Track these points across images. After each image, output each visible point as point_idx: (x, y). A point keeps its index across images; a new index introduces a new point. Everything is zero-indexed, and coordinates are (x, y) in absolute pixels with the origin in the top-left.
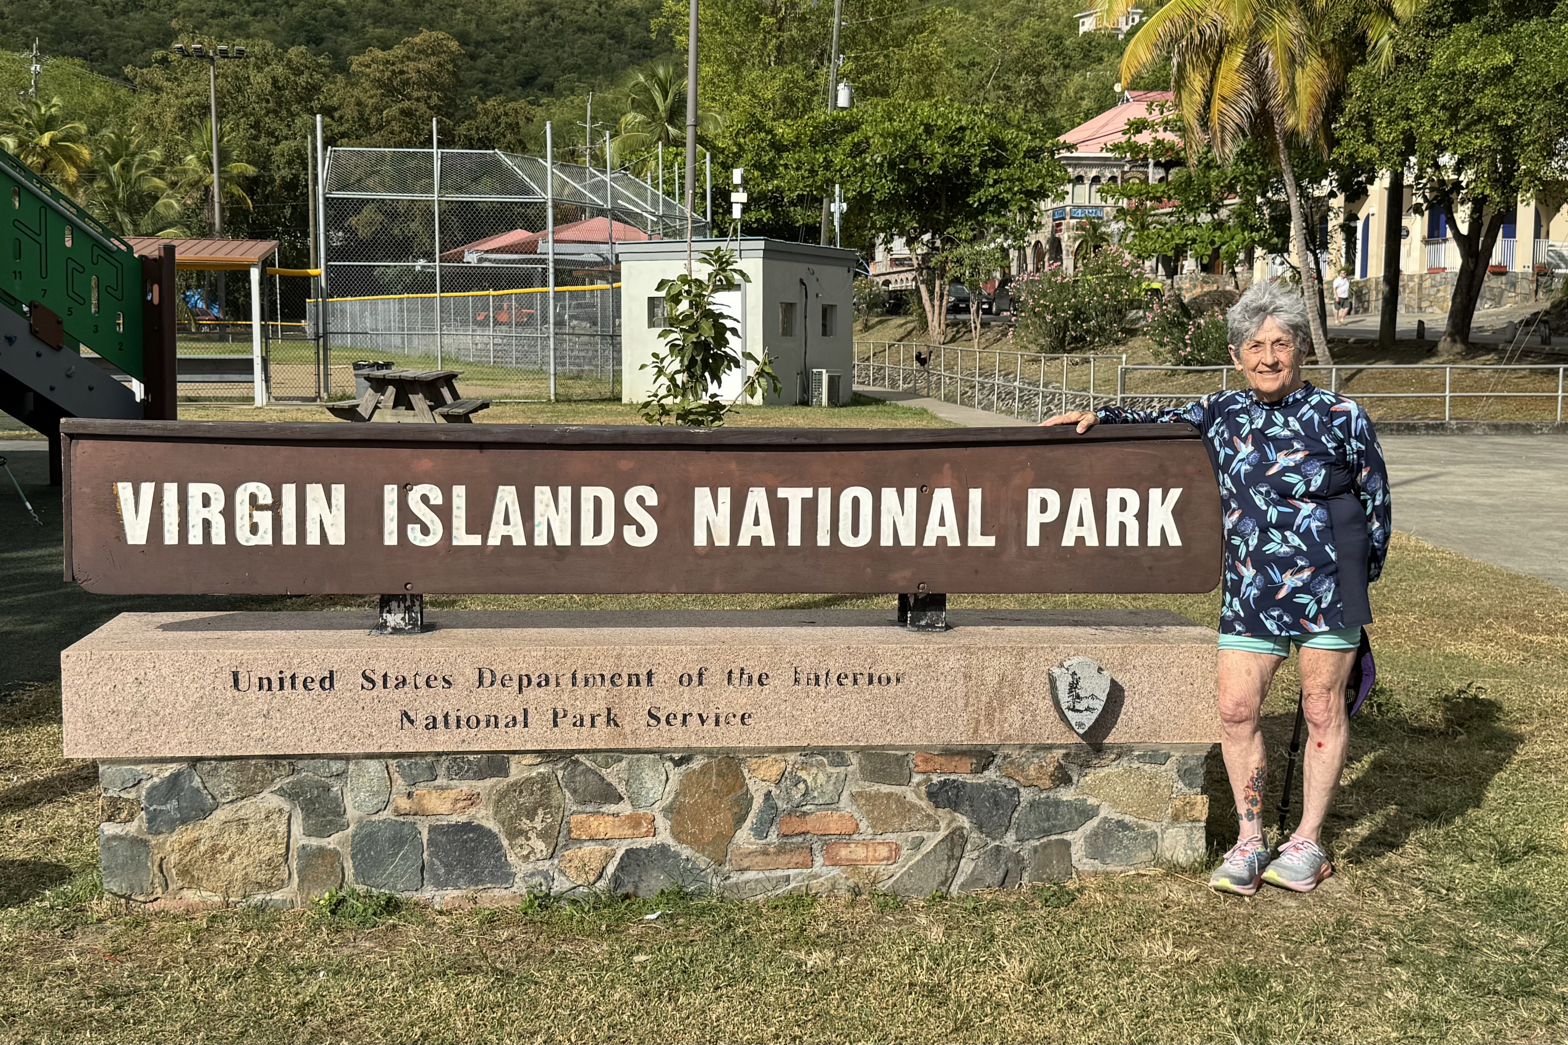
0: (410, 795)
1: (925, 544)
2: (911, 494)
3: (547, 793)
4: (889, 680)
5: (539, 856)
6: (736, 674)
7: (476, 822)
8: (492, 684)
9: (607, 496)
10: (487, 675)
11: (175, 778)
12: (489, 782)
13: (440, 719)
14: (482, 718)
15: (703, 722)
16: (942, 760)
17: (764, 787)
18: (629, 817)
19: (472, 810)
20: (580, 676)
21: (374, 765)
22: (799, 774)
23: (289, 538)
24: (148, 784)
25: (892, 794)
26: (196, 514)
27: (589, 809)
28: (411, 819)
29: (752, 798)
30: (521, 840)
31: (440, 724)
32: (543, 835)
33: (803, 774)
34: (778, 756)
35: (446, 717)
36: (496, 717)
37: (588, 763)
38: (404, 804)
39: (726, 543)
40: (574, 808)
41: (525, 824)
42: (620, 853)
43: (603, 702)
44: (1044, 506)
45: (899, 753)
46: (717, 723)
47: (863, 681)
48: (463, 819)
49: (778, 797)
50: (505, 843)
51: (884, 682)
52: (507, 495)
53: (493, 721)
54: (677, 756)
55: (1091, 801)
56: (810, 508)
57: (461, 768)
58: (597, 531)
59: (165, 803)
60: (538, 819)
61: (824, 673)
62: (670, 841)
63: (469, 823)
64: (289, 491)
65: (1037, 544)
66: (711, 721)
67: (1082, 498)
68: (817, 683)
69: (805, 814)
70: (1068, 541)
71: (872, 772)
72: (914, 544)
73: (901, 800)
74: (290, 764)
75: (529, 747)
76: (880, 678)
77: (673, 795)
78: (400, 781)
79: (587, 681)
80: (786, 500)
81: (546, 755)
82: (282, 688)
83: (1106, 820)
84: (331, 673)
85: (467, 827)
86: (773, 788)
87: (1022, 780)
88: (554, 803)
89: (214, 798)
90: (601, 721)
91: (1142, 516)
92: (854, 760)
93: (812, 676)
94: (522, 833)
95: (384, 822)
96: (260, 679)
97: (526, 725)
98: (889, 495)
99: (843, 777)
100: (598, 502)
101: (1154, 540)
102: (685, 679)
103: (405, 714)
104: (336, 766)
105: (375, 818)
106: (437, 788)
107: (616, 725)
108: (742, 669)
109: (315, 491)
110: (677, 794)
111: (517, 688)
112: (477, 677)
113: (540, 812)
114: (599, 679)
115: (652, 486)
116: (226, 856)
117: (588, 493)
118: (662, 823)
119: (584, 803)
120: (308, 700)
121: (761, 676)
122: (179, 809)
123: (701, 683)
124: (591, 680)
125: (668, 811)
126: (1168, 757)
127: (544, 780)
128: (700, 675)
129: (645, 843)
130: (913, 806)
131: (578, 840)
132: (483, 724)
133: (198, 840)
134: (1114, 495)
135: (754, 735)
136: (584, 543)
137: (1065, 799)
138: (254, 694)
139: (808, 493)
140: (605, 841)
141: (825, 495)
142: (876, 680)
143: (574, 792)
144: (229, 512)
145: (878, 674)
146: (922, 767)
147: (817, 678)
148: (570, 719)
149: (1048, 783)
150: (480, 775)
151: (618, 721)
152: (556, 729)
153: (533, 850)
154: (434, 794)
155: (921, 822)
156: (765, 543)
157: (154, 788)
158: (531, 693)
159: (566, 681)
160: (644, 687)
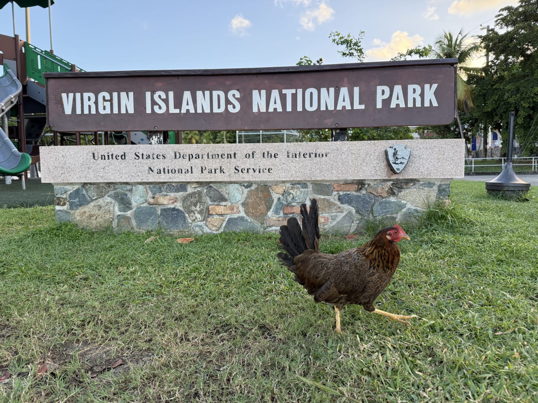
0: (154, 198)
1: (338, 109)
2: (332, 90)
3: (200, 197)
4: (323, 155)
5: (198, 220)
6: (266, 154)
7: (177, 208)
8: (180, 157)
9: (222, 94)
10: (178, 154)
11: (77, 191)
12: (181, 193)
13: (162, 170)
14: (177, 170)
15: (254, 171)
16: (344, 186)
17: (278, 196)
18: (230, 206)
19: (175, 204)
20: (210, 155)
21: (141, 187)
22: (291, 191)
23: (116, 111)
24: (69, 193)
25: (325, 199)
26: (86, 103)
27: (216, 204)
28: (154, 206)
29: (273, 200)
30: (192, 214)
31: (162, 172)
32: (200, 212)
33: (292, 191)
34: (283, 185)
35: (164, 169)
36: (181, 170)
37: (215, 187)
38: (151, 201)
39: (265, 111)
40: (210, 203)
41: (193, 208)
42: (227, 220)
43: (218, 164)
44: (383, 92)
45: (327, 183)
46: (260, 172)
47: (313, 156)
48: (172, 206)
49: (283, 200)
50: (187, 215)
51: (321, 156)
52: (187, 95)
53: (180, 171)
54: (246, 184)
55: (403, 202)
56: (294, 96)
57: (171, 188)
58: (219, 107)
59: (75, 199)
60: (198, 207)
61: (298, 153)
62: (245, 215)
63: (174, 208)
64: (115, 95)
65: (381, 107)
66: (257, 171)
67: (398, 89)
68: (296, 157)
69: (293, 206)
70: (393, 105)
71: (317, 191)
72: (333, 109)
73: (328, 201)
74: (114, 186)
75: (193, 180)
76: (319, 155)
77: (245, 199)
78: (150, 193)
79: (213, 156)
80: (286, 94)
81: (200, 184)
82: (109, 159)
83: (409, 209)
84: (124, 153)
85: (174, 209)
86: (281, 196)
87: (375, 194)
88: (203, 201)
89: (90, 197)
90: (218, 171)
91: (422, 95)
92: (310, 186)
93: (294, 154)
94: (193, 212)
95: (145, 207)
96: (102, 155)
97: (192, 173)
98: (324, 90)
99: (306, 192)
100: (219, 96)
101: (427, 104)
102: (248, 156)
103: (150, 168)
104: (129, 187)
105: (142, 206)
106: (162, 195)
107: (224, 173)
108: (268, 152)
109: (123, 94)
110: (246, 198)
111: (188, 159)
112: (174, 155)
113: (198, 204)
114: (217, 156)
115: (238, 90)
116: (94, 218)
117: (215, 93)
118: (241, 209)
119: (214, 201)
120: (117, 163)
121: (275, 154)
122: (79, 201)
123: (253, 157)
124: (214, 156)
125: (243, 204)
126: (434, 184)
127: (200, 193)
128: (253, 154)
129: (236, 216)
130: (334, 203)
131: (212, 215)
132: (177, 172)
133: (85, 212)
134: (410, 88)
135: (273, 176)
136: (214, 112)
137: (393, 201)
138: (100, 161)
139: (293, 91)
140: (222, 215)
141: (300, 91)
142: (318, 155)
143: (210, 197)
144: (96, 103)
145: (319, 153)
146: (337, 188)
147: (296, 155)
148: (207, 170)
149: (385, 195)
150: (177, 190)
151: (224, 171)
152: (202, 174)
153: (196, 218)
154: (162, 197)
155: (336, 209)
156: (278, 110)
157: (71, 194)
158: (193, 161)
159: (205, 157)
160: (233, 159)
